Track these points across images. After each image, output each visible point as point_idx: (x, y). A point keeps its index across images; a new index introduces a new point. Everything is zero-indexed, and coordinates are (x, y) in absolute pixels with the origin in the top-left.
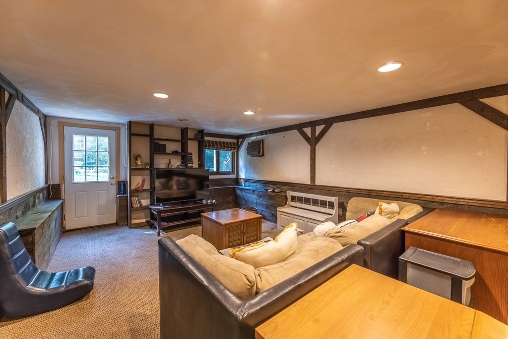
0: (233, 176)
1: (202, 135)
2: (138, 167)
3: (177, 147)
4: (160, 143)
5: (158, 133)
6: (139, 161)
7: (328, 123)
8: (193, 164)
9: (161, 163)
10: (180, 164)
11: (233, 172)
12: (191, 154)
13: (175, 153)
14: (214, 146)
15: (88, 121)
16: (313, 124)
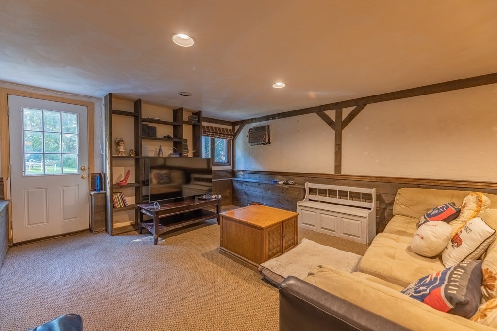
0: (229, 168)
1: (199, 118)
2: (120, 155)
3: (168, 131)
4: (149, 125)
5: (147, 112)
6: (122, 148)
7: (360, 103)
8: (188, 152)
9: (150, 149)
10: (171, 151)
11: (228, 163)
12: (186, 140)
13: (167, 138)
14: (210, 132)
15: (47, 90)
16: (339, 106)
